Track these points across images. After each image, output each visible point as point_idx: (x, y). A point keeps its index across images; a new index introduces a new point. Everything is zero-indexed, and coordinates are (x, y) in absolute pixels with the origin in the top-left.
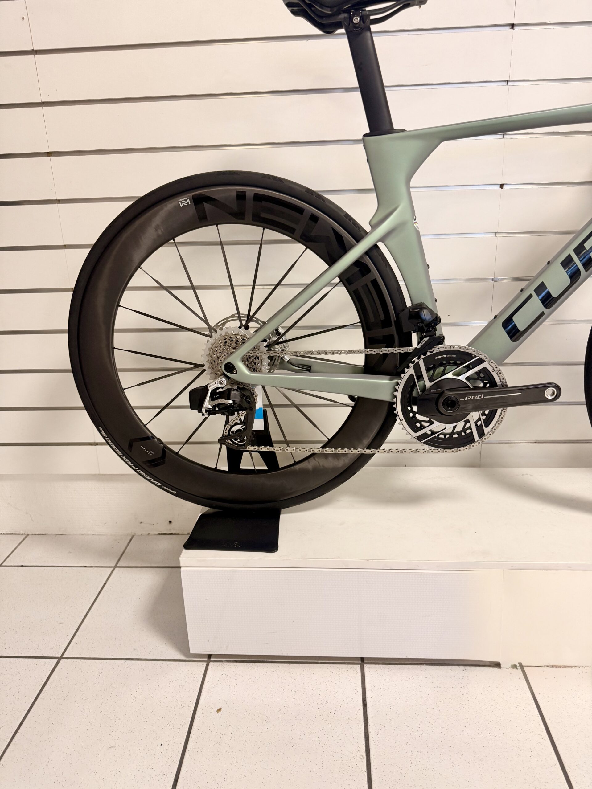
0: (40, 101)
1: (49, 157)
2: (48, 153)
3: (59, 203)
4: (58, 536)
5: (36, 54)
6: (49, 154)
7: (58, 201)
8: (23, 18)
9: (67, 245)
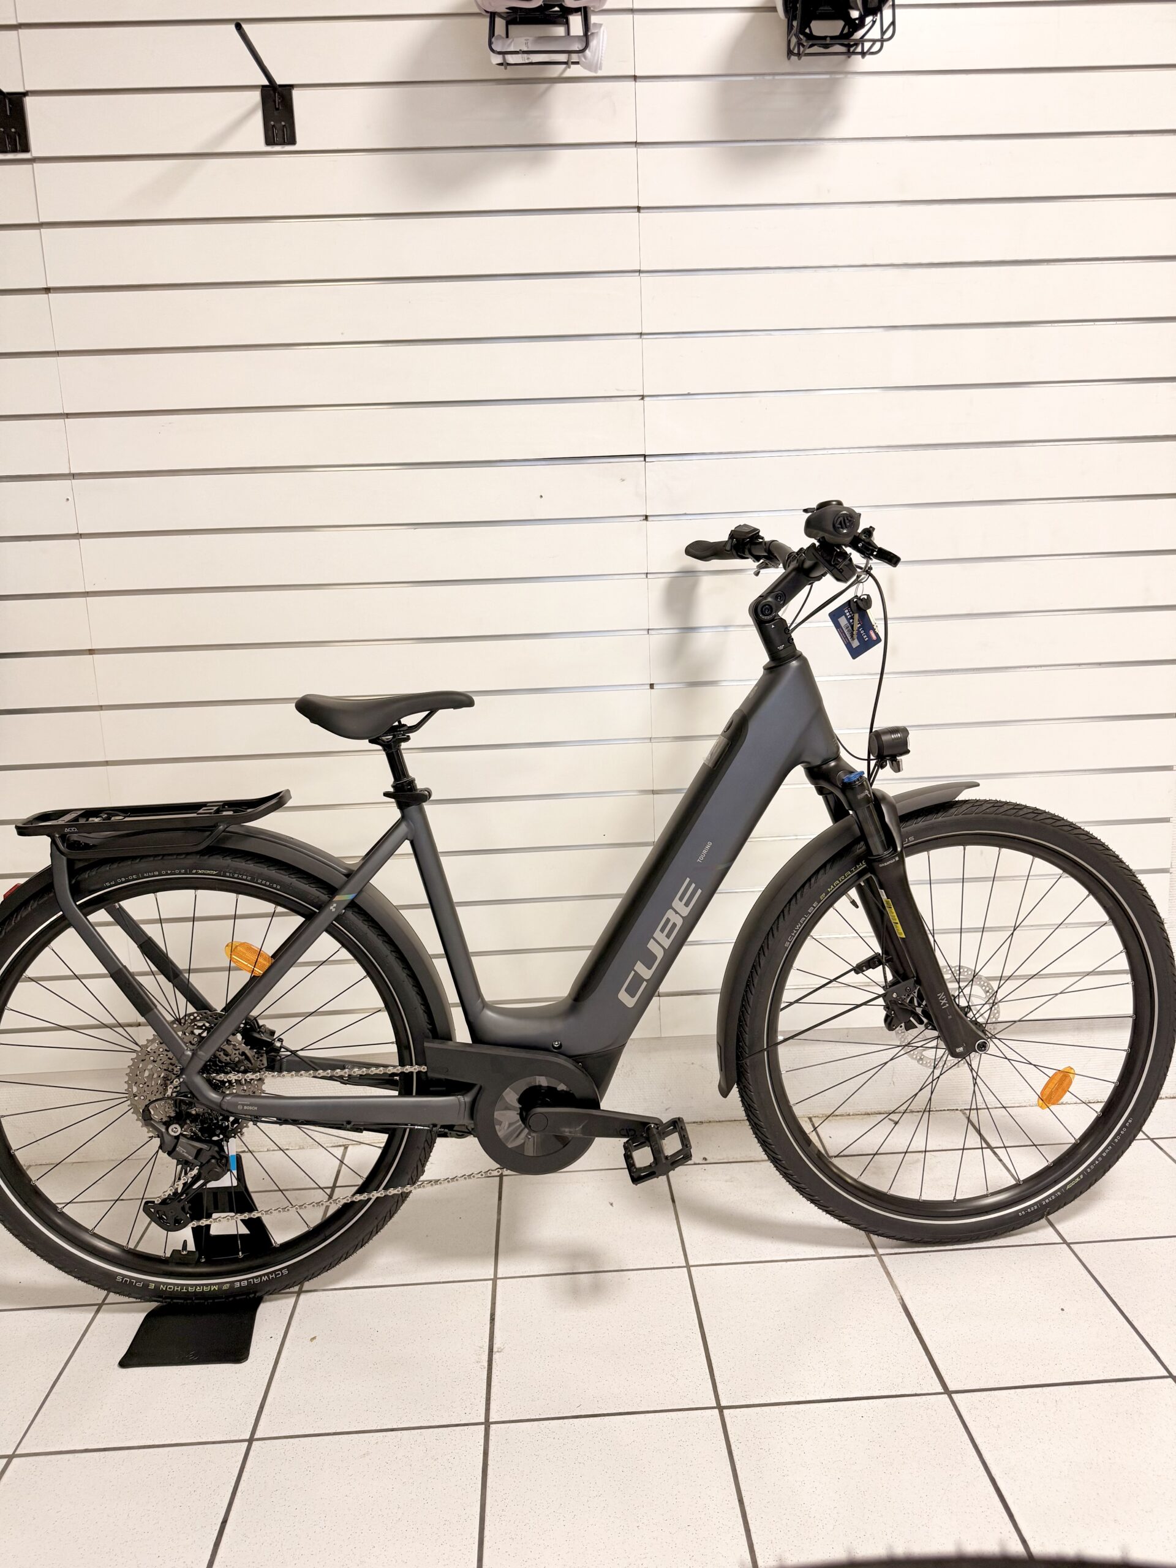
0: (83, 590)
1: (91, 656)
2: (90, 650)
3: (102, 710)
4: (75, 1164)
5: (81, 538)
6: (91, 652)
7: (101, 708)
8: (68, 499)
9: (110, 761)
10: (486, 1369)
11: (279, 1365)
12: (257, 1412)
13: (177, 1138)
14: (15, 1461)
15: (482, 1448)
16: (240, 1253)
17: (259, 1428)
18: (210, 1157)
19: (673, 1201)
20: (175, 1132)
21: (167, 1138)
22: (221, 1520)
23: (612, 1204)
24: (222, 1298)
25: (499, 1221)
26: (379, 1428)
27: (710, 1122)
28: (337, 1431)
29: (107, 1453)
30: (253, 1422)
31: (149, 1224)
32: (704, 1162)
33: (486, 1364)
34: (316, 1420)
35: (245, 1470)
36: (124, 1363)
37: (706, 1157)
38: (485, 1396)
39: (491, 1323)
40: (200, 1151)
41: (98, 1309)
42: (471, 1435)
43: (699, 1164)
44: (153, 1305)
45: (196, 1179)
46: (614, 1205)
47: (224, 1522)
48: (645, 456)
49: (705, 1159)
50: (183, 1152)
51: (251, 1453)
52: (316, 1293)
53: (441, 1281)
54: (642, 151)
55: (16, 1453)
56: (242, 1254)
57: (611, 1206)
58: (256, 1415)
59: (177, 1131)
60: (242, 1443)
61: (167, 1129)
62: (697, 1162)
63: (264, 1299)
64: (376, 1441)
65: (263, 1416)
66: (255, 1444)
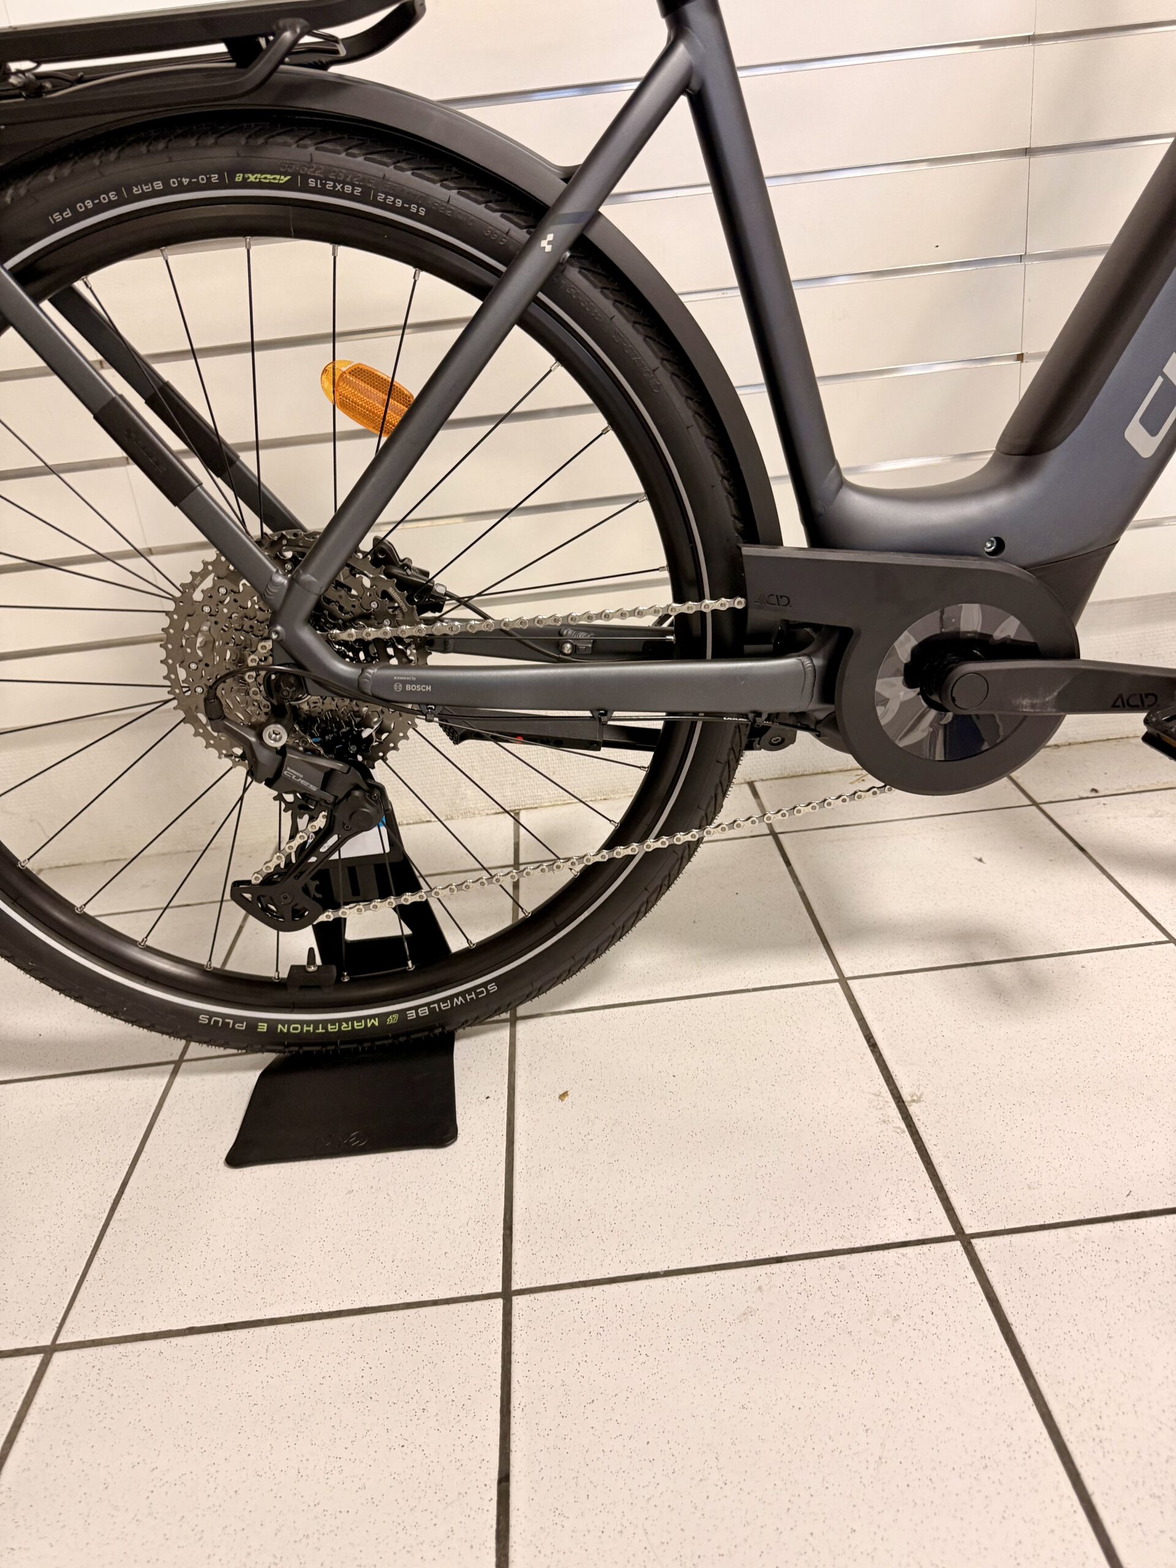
10: (907, 1133)
11: (517, 1146)
12: (501, 1238)
13: (282, 751)
14: (58, 1358)
15: (978, 1288)
16: (410, 963)
17: (514, 1268)
18: (351, 787)
19: (1082, 849)
20: (275, 740)
21: (263, 756)
22: (494, 1475)
23: (980, 860)
24: (387, 1038)
25: (803, 894)
26: (750, 1258)
27: (1070, 744)
28: (671, 1268)
29: (231, 1333)
30: (501, 1257)
31: (245, 919)
32: (1094, 794)
33: (903, 1126)
34: (622, 1248)
35: (514, 1358)
36: (237, 1158)
37: (1096, 788)
38: (930, 1184)
39: (873, 1051)
40: (329, 774)
41: (174, 1068)
42: (944, 1263)
43: (1088, 798)
44: (268, 1058)
45: (322, 836)
46: (983, 859)
47: (504, 1479)
49: (1094, 790)
50: (297, 777)
51: (516, 1322)
52: (541, 1020)
53: (750, 987)
55: (58, 1342)
56: (413, 963)
57: (980, 863)
58: (501, 1243)
59: (281, 738)
60: (491, 1302)
61: (260, 736)
62: (1085, 795)
63: (456, 1037)
64: (757, 1285)
65: (516, 1245)
66: (517, 1300)
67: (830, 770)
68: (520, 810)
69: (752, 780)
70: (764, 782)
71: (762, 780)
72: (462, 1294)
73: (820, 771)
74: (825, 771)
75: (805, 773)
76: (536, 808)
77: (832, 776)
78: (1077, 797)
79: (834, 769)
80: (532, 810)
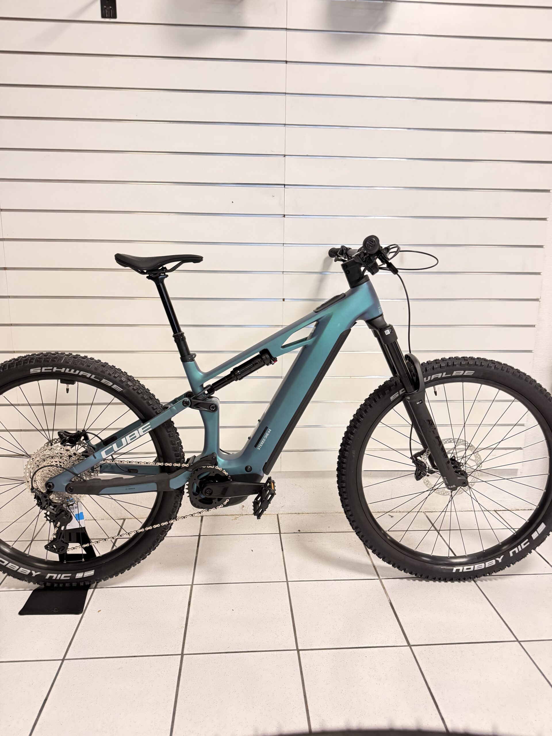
10: (184, 628)
11: (81, 623)
12: (68, 646)
15: (179, 667)
17: (68, 654)
19: (282, 550)
22: (44, 699)
23: (252, 551)
25: (196, 557)
26: (128, 655)
27: (303, 513)
28: (107, 656)
30: (65, 651)
32: (298, 532)
33: (184, 626)
34: (97, 651)
38: (182, 641)
39: (188, 606)
42: (174, 660)
47: (46, 700)
48: (285, 185)
49: (299, 531)
51: (63, 666)
52: (103, 589)
54: (289, 33)
58: (67, 647)
60: (59, 661)
62: (295, 532)
64: (126, 662)
65: (70, 648)
66: (65, 662)
67: (228, 514)
68: (126, 519)
69: (203, 515)
70: (207, 517)
71: (206, 516)
72: (52, 659)
73: (225, 514)
74: (227, 514)
75: (220, 515)
76: (131, 519)
77: (228, 516)
78: (293, 532)
79: (229, 514)
80: (130, 519)
